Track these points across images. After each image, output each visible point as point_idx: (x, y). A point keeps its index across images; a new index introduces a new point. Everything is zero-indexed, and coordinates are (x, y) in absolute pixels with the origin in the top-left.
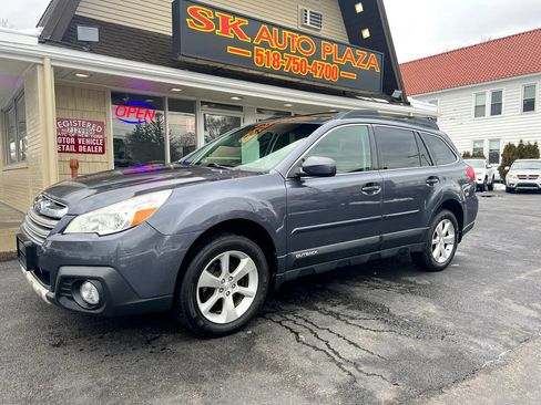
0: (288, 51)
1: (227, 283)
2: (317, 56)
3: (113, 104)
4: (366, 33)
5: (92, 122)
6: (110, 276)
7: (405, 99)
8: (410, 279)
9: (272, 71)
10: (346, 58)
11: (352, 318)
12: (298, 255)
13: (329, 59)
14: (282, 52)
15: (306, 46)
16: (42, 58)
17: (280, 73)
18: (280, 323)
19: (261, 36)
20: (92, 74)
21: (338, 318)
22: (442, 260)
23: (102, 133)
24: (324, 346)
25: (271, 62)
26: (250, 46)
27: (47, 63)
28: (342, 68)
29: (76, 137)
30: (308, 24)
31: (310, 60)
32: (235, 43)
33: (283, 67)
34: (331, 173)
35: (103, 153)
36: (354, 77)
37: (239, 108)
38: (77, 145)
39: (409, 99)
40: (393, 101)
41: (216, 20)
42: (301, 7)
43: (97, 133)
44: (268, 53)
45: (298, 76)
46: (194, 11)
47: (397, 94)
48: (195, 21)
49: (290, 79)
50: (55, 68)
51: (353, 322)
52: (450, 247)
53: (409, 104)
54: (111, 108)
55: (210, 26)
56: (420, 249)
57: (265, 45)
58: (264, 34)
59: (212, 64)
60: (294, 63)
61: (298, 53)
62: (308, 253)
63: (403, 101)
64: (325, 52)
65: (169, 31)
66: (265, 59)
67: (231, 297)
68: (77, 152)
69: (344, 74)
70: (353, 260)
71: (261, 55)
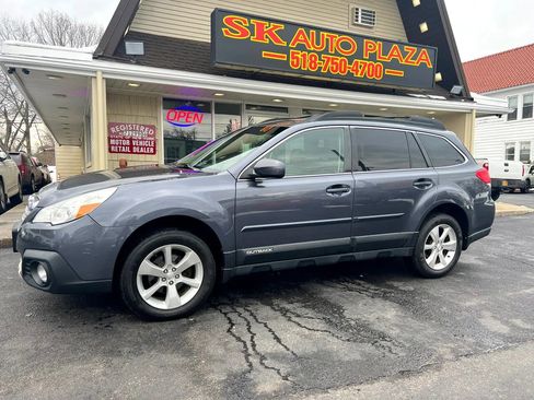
0: (326, 52)
1: (170, 273)
2: (359, 55)
3: (164, 108)
4: (424, 27)
5: (145, 126)
6: (55, 259)
7: (468, 94)
8: (396, 284)
9: (308, 73)
10: (391, 55)
11: (298, 316)
12: (249, 252)
13: (373, 57)
14: (319, 54)
15: (346, 46)
16: (96, 72)
17: (318, 73)
18: (225, 314)
19: (297, 39)
20: (141, 84)
21: (284, 315)
22: (439, 267)
23: (154, 135)
24: (247, 338)
25: (307, 64)
26: (285, 50)
27: (99, 76)
28: (386, 65)
29: (131, 140)
30: (360, 22)
31: (350, 60)
32: (270, 47)
33: (320, 68)
34: (279, 175)
35: (154, 153)
36: (401, 74)
37: (285, 110)
38: (131, 146)
39: (473, 95)
40: (452, 97)
41: (251, 27)
42: (352, 6)
43: (149, 136)
44: (304, 56)
45: (338, 76)
46: (229, 21)
47: (456, 89)
48: (231, 30)
49: (329, 79)
50: (107, 79)
51: (297, 319)
52: (452, 254)
53: (472, 99)
54: (163, 113)
55: (244, 33)
56: (407, 254)
57: (301, 48)
58: (300, 37)
59: (247, 69)
60: (333, 63)
61: (336, 54)
62: (260, 250)
63: (465, 96)
64: (367, 50)
65: (207, 38)
66: (300, 61)
67: (174, 286)
68: (132, 152)
69: (388, 72)
70: (319, 260)
71: (298, 58)
